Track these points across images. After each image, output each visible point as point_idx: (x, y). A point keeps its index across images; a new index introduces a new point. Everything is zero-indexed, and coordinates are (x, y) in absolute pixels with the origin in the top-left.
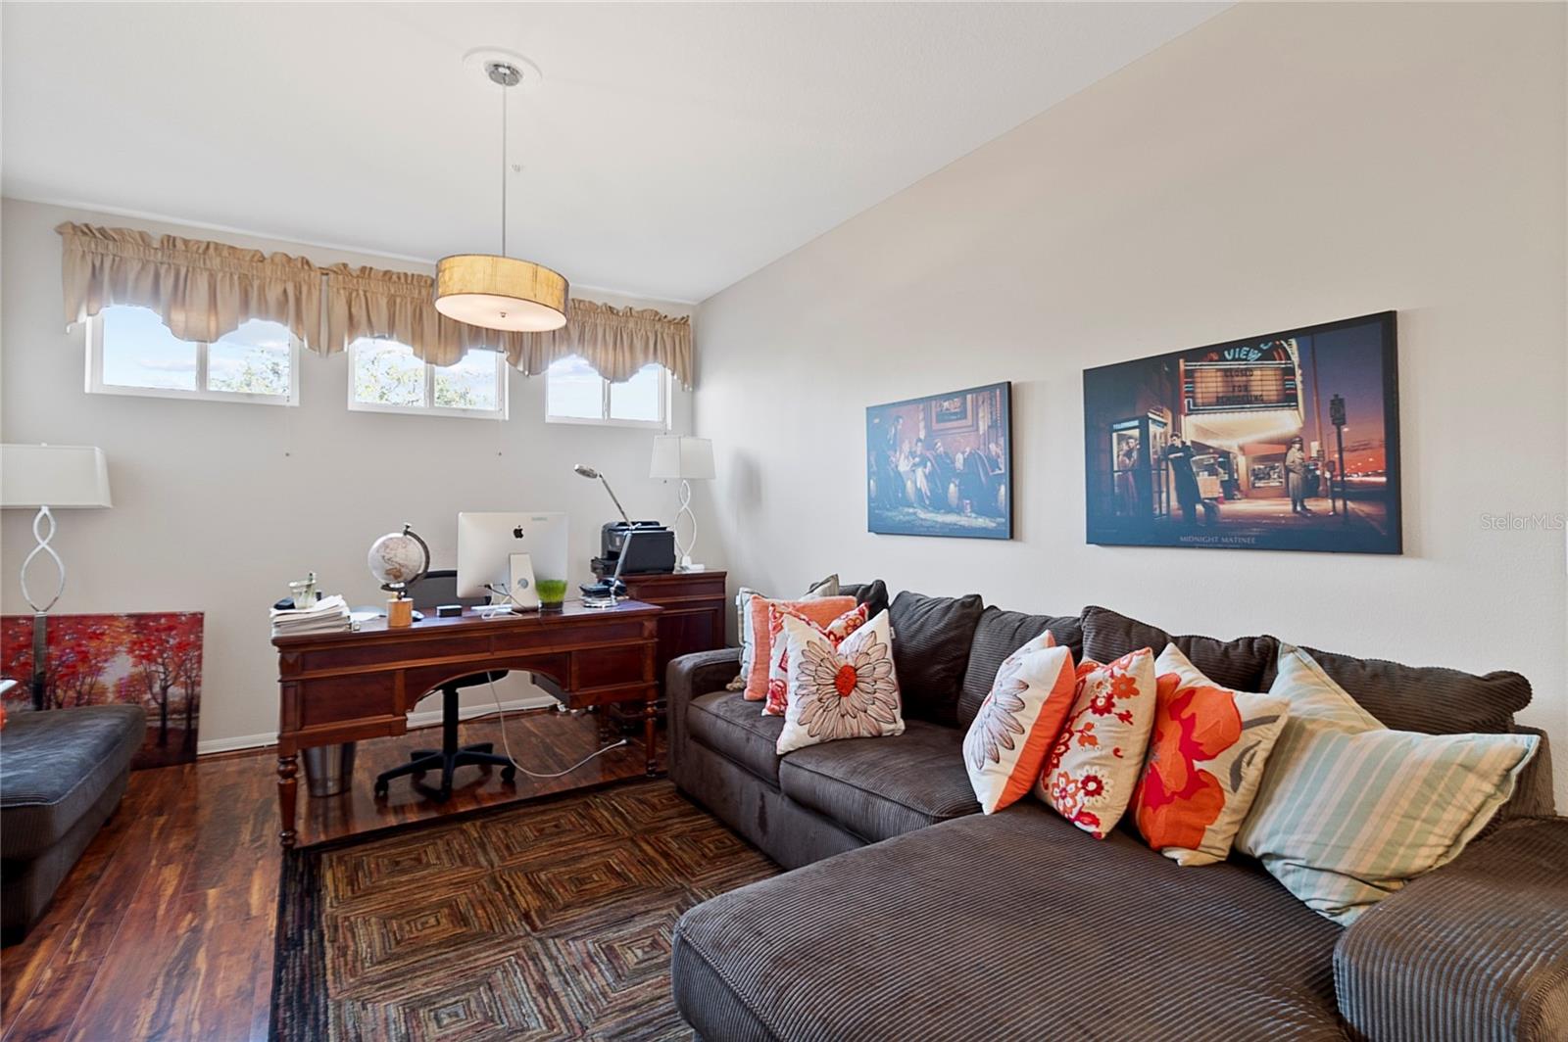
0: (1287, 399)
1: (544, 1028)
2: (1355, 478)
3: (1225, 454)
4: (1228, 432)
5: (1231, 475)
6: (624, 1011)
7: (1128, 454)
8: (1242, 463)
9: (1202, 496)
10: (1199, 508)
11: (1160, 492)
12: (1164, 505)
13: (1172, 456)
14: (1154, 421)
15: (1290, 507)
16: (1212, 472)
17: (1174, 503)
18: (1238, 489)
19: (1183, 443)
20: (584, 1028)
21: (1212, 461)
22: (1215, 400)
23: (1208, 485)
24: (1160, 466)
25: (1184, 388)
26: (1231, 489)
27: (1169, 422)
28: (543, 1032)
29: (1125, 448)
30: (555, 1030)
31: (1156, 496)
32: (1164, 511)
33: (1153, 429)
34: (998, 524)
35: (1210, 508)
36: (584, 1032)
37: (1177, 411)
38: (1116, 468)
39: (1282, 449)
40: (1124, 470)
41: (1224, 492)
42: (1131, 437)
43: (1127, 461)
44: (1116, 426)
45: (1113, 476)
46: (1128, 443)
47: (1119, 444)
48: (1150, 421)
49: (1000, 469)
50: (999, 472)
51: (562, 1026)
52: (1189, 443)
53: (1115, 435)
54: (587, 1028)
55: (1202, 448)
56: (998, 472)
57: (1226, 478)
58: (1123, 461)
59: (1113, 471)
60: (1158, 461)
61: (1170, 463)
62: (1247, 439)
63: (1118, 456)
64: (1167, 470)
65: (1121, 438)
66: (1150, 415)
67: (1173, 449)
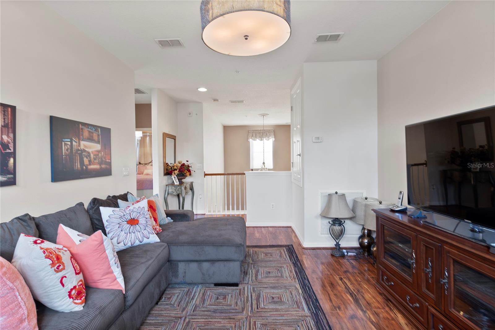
0: (98, 142)
1: (257, 323)
2: (107, 161)
3: (89, 153)
4: (90, 147)
5: (90, 159)
6: (234, 319)
7: (67, 150)
8: (92, 155)
9: (85, 164)
10: (84, 167)
11: (76, 163)
12: (77, 167)
13: (78, 152)
14: (74, 141)
15: (99, 167)
16: (87, 158)
17: (79, 166)
18: (91, 162)
19: (81, 149)
20: (247, 318)
21: (87, 155)
22: (87, 138)
23: (86, 161)
24: (75, 155)
25: (81, 133)
26: (90, 162)
27: (78, 142)
28: (257, 321)
29: (66, 148)
30: (254, 320)
31: (75, 164)
32: (77, 168)
33: (74, 143)
34: (9, 178)
35: (86, 167)
36: (247, 317)
37: (79, 140)
38: (64, 154)
39: (98, 153)
40: (66, 155)
41: (89, 163)
42: (68, 144)
43: (67, 152)
44: (64, 140)
45: (63, 157)
46: (67, 146)
47: (64, 146)
48: (73, 140)
49: (10, 150)
50: (10, 151)
51: (252, 321)
52: (82, 149)
53: (63, 143)
54: (246, 318)
55: (85, 151)
56: (8, 151)
57: (89, 159)
58: (66, 152)
59: (63, 155)
60: (75, 153)
61: (78, 154)
62: (93, 150)
63: (64, 150)
64: (77, 156)
65: (65, 144)
66: (73, 139)
67: (79, 150)
